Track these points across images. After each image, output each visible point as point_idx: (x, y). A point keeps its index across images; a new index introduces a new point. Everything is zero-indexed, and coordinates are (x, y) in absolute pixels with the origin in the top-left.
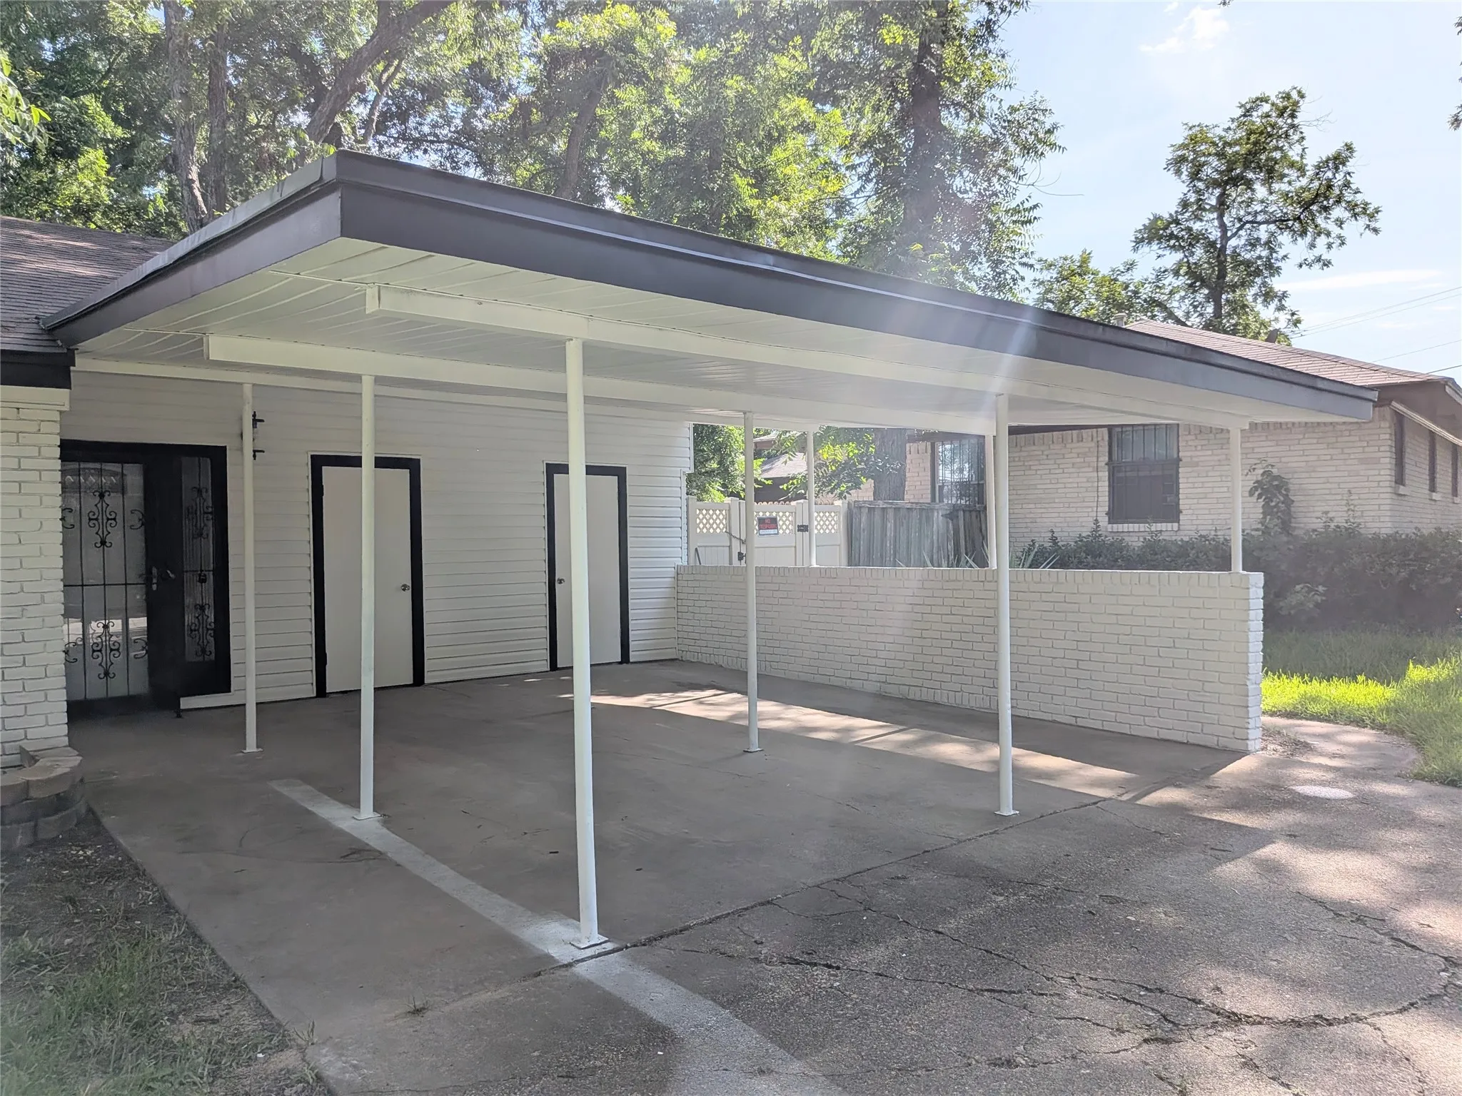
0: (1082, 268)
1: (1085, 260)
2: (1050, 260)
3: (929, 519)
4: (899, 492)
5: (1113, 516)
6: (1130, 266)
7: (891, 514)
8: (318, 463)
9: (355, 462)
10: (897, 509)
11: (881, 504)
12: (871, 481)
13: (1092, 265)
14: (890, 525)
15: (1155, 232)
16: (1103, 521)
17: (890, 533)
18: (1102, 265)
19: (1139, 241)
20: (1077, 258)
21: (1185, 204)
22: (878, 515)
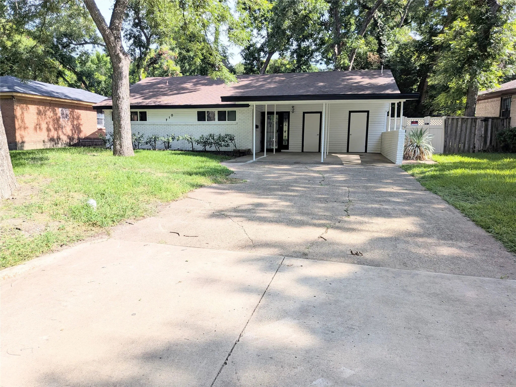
3: (475, 122)
7: (460, 120)
22: (455, 121)
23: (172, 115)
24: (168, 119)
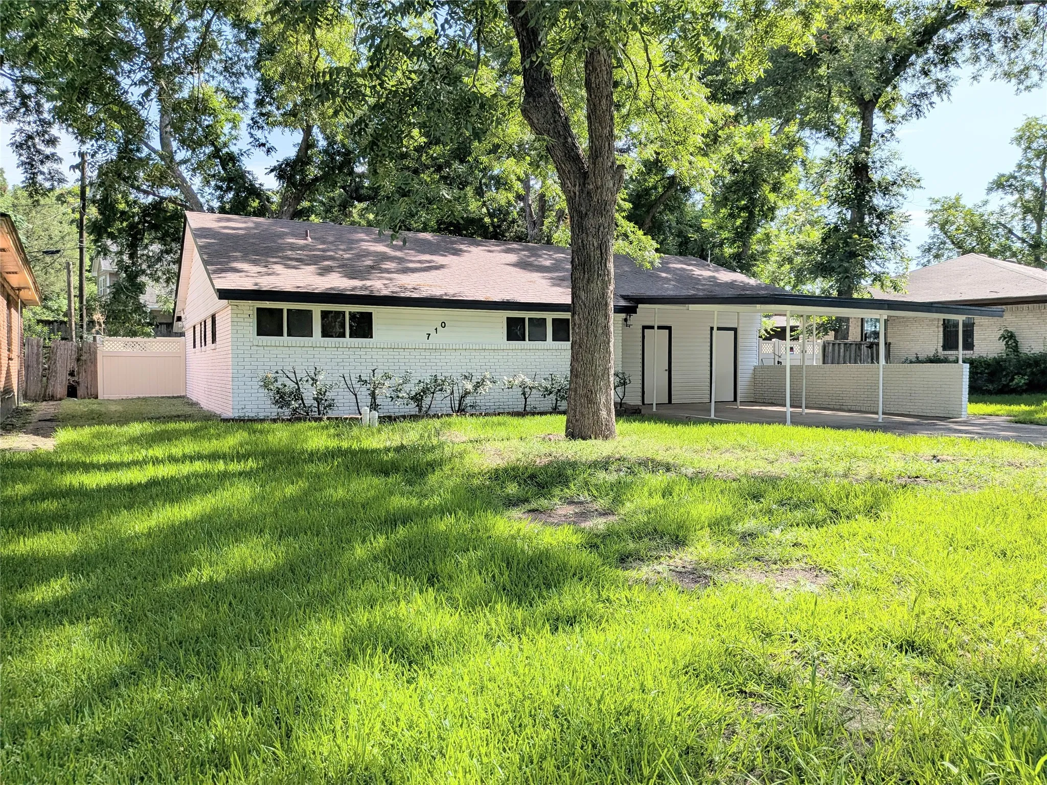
0: (955, 205)
1: (957, 200)
2: (936, 198)
3: (860, 349)
4: (846, 336)
5: (945, 348)
6: (986, 203)
7: (842, 346)
8: (644, 327)
9: (652, 327)
10: (845, 344)
11: (838, 341)
12: (833, 332)
13: (962, 202)
14: (842, 350)
15: (1000, 184)
16: (940, 349)
17: (842, 354)
18: (968, 202)
19: (990, 190)
20: (953, 197)
21: (1020, 166)
22: (837, 347)
23: (443, 325)
24: (433, 333)
